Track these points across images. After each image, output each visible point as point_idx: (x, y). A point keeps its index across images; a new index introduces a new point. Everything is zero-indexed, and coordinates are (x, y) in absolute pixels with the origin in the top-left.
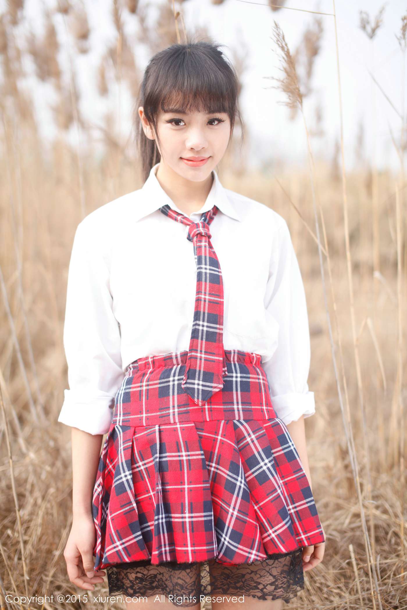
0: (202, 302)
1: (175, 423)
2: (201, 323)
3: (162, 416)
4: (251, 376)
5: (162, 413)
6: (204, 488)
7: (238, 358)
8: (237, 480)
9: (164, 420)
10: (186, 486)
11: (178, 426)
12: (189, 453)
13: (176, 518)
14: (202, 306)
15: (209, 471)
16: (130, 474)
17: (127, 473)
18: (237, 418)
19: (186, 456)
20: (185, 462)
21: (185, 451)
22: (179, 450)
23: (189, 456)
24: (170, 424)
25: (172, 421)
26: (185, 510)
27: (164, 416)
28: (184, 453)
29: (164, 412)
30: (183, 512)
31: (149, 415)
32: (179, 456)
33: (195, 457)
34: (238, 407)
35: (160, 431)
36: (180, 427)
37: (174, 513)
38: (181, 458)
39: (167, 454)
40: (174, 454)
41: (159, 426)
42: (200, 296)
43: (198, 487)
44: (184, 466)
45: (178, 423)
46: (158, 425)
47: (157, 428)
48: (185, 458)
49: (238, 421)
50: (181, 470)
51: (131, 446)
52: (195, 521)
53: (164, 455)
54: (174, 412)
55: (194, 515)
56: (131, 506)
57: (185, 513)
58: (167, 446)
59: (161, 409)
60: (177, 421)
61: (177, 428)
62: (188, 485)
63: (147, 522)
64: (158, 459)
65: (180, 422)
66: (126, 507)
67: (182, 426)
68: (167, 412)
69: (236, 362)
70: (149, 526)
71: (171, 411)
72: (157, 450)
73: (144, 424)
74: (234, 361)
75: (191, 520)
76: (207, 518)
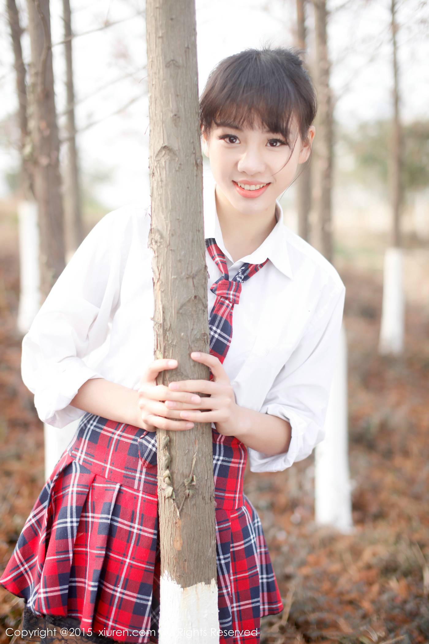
1: (138, 490)
3: (127, 476)
4: (233, 460)
5: (128, 473)
6: (146, 570)
7: (226, 439)
9: (128, 481)
10: (128, 560)
11: (140, 495)
12: (142, 528)
13: (109, 588)
16: (77, 522)
17: (75, 519)
19: (138, 529)
20: (134, 535)
21: (139, 524)
22: (133, 520)
23: (140, 530)
24: (132, 488)
25: (136, 487)
26: (119, 584)
27: (129, 478)
28: (136, 526)
29: (130, 473)
30: (116, 585)
31: (113, 468)
32: (131, 527)
33: (146, 534)
35: (120, 491)
36: (142, 497)
37: (107, 582)
38: (132, 530)
39: (119, 520)
40: (126, 522)
41: (121, 486)
43: (140, 567)
44: (132, 538)
45: (141, 492)
46: (119, 484)
47: (118, 486)
48: (135, 531)
50: (128, 542)
51: (87, 493)
52: (125, 599)
53: (116, 518)
54: (140, 478)
55: (126, 592)
56: (67, 556)
57: (118, 587)
58: (122, 510)
59: (128, 468)
60: (141, 488)
61: (138, 496)
62: (130, 560)
63: (75, 577)
64: (110, 521)
65: (143, 491)
66: (62, 555)
67: (144, 496)
68: (133, 474)
69: (222, 444)
70: (75, 582)
71: (138, 475)
72: (110, 510)
73: (106, 477)
74: (220, 442)
75: (121, 596)
76: (142, 602)
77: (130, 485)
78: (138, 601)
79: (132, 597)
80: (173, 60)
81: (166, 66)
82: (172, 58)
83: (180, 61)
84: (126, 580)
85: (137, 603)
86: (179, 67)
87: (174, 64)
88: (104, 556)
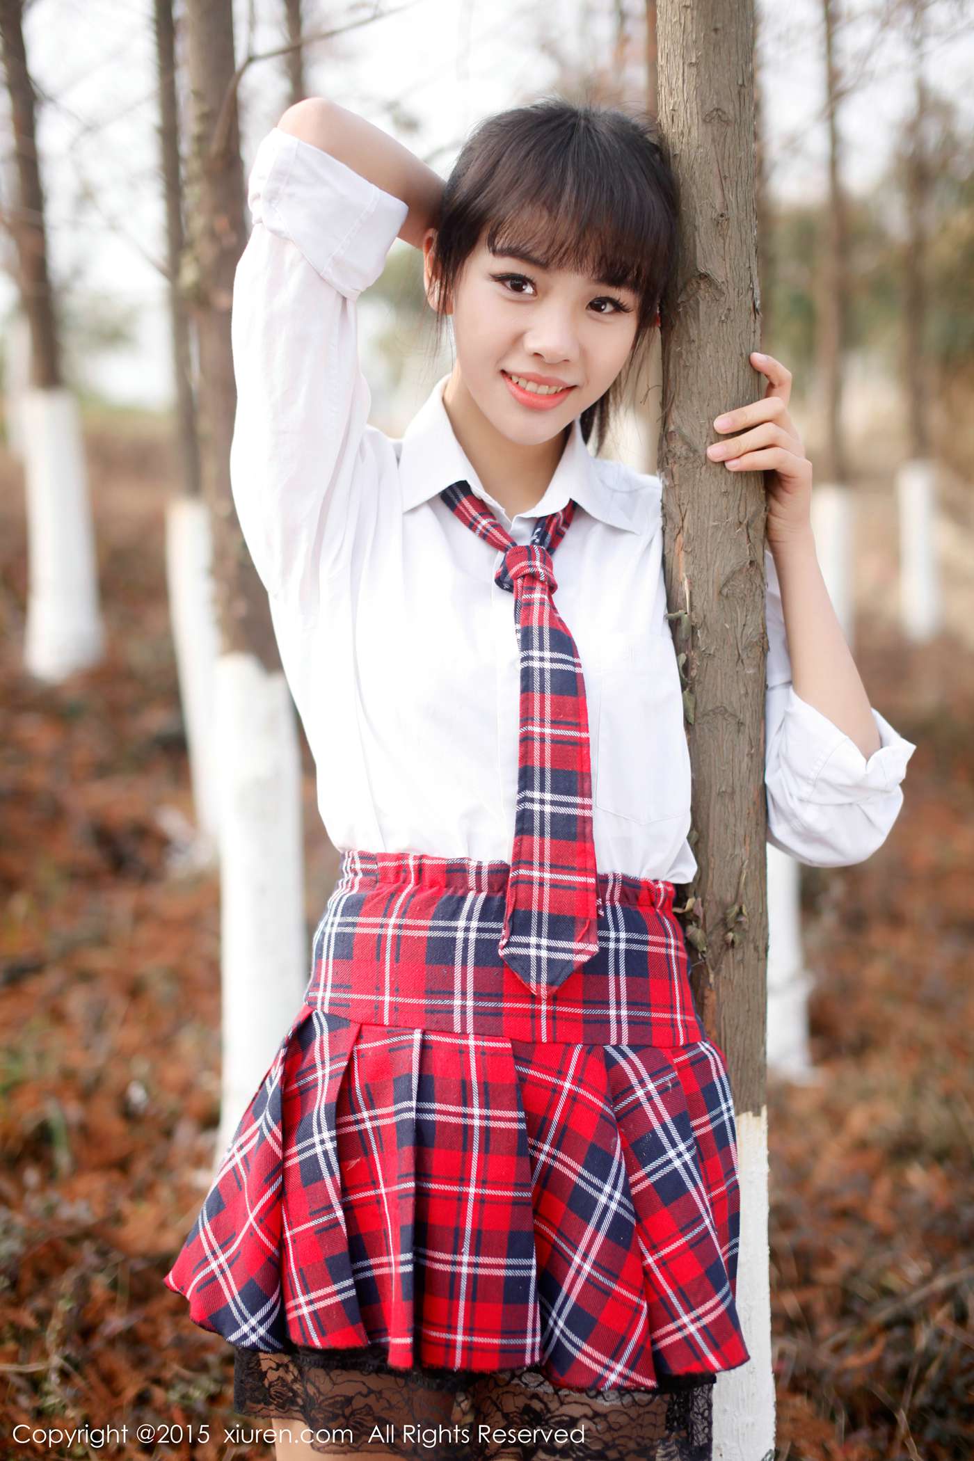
0: (537, 745)
1: (464, 1035)
2: (536, 795)
3: (433, 1010)
4: (650, 938)
5: (434, 1002)
6: (516, 1202)
7: (623, 892)
8: (600, 1190)
9: (439, 1021)
10: (472, 1190)
11: (471, 1042)
12: (489, 1113)
13: (441, 1261)
14: (537, 753)
15: (534, 1161)
16: (332, 1139)
17: (328, 1135)
18: (613, 1041)
19: (482, 1117)
20: (476, 1132)
21: (481, 1106)
22: (467, 1102)
23: (487, 1118)
24: (450, 1033)
25: (457, 1028)
26: (462, 1247)
27: (439, 1012)
28: (476, 1111)
29: (439, 1002)
30: (457, 1250)
31: (400, 1000)
32: (465, 1116)
33: (502, 1125)
34: (618, 1013)
35: (424, 1045)
36: (477, 1047)
37: (435, 1249)
38: (468, 1121)
39: (436, 1106)
40: (452, 1108)
41: (424, 1033)
42: (530, 728)
43: (502, 1197)
44: (472, 1140)
45: (472, 1036)
46: (420, 1030)
47: (417, 1036)
48: (477, 1122)
49: (616, 1047)
50: (465, 1150)
51: (344, 1070)
52: (482, 1276)
53: (427, 1105)
54: (463, 1007)
55: (481, 1260)
56: (331, 1216)
57: (462, 1254)
58: (437, 1085)
59: (432, 993)
60: (470, 1029)
61: (467, 1047)
62: (476, 1187)
63: (367, 1258)
64: (414, 1113)
65: (476, 1034)
66: (320, 1217)
67: (481, 1043)
68: (447, 1002)
69: (617, 904)
70: (370, 1268)
71: (457, 1002)
72: (411, 1090)
73: (386, 1022)
74: (612, 900)
75: (473, 1271)
76: (518, 1273)
77: (444, 1027)
78: (510, 1273)
79: (497, 1267)
80: (717, 110)
81: (704, 121)
82: (716, 106)
83: (730, 109)
84: (476, 1233)
85: (507, 1278)
86: (727, 123)
87: (719, 116)
88: (413, 1192)
